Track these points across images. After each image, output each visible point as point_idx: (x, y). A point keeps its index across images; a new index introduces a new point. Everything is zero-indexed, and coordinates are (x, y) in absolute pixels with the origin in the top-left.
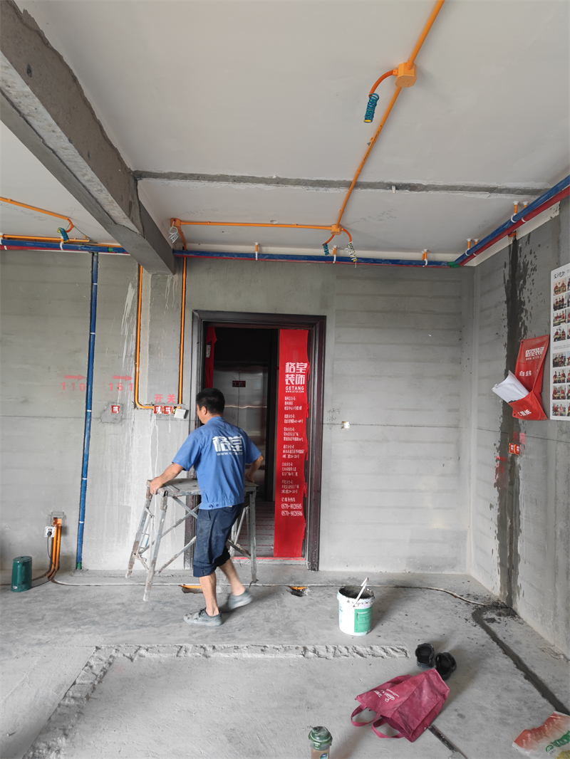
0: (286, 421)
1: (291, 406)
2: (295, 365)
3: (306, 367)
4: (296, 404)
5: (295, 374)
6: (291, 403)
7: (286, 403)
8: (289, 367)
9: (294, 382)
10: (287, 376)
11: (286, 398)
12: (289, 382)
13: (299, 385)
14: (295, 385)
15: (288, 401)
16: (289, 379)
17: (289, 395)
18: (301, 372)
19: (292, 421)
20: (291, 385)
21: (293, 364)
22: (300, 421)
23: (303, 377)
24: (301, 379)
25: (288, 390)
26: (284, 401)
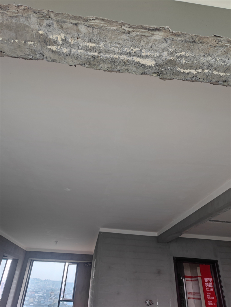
0: (209, 304)
1: (210, 297)
2: (208, 279)
3: (212, 280)
4: (211, 296)
5: (208, 283)
6: (209, 296)
7: (208, 296)
8: (206, 280)
9: (209, 286)
10: (206, 284)
11: (207, 293)
12: (207, 286)
13: (211, 288)
14: (209, 288)
15: (208, 295)
16: (207, 285)
17: (208, 292)
18: (210, 282)
19: (211, 304)
20: (208, 288)
21: (207, 279)
22: (214, 304)
23: (211, 284)
24: (211, 285)
25: (207, 289)
26: (207, 295)
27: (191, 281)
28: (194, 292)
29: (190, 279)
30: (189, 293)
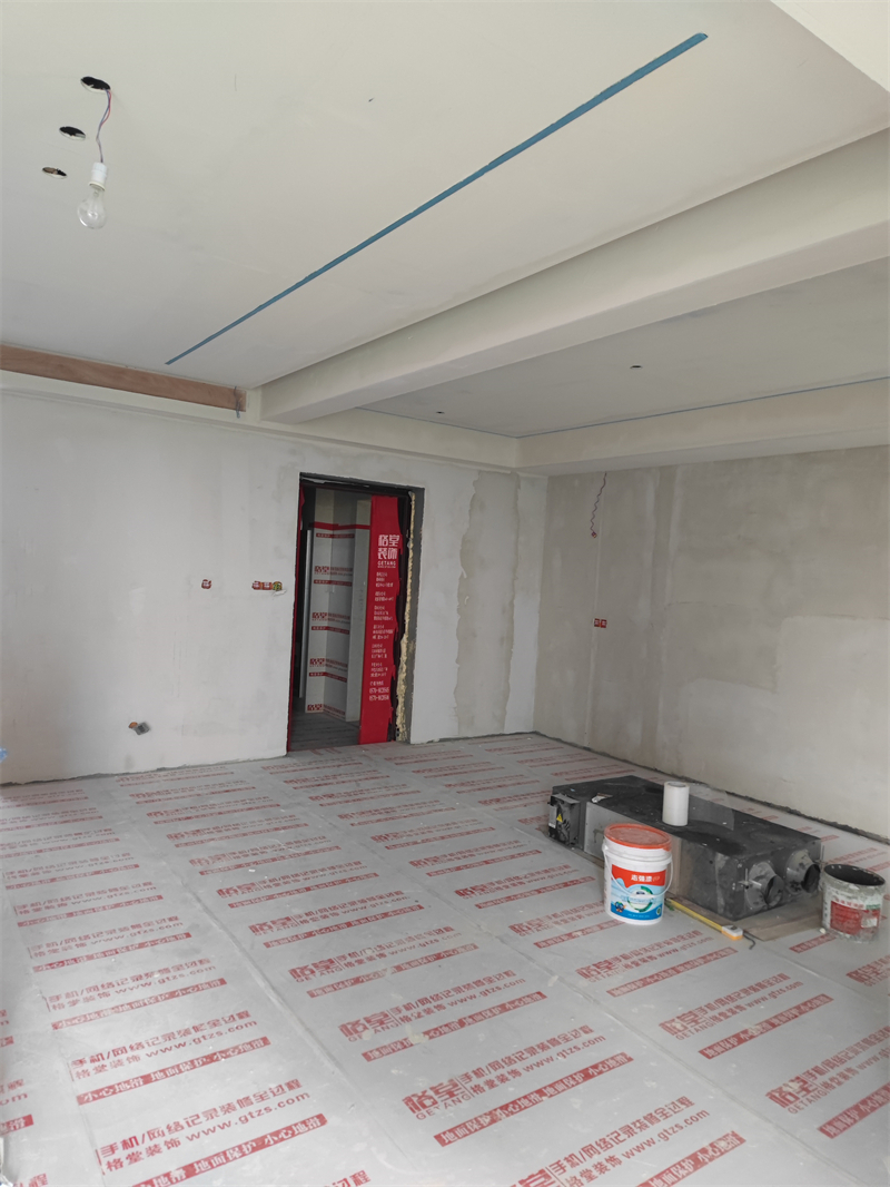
0: (377, 599)
1: (381, 583)
2: (389, 538)
3: (398, 540)
4: (386, 580)
5: (387, 547)
6: (382, 580)
8: (382, 539)
9: (387, 556)
10: (380, 549)
11: (378, 574)
12: (382, 556)
13: (391, 560)
14: (387, 560)
15: (378, 577)
16: (382, 552)
17: (381, 570)
18: (394, 545)
19: (383, 599)
20: (383, 560)
21: (386, 536)
22: (390, 599)
23: (395, 550)
25: (380, 564)
26: (376, 576)
27: (332, 536)
28: (334, 566)
29: (330, 532)
30: (318, 569)
